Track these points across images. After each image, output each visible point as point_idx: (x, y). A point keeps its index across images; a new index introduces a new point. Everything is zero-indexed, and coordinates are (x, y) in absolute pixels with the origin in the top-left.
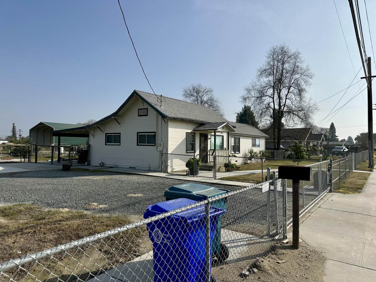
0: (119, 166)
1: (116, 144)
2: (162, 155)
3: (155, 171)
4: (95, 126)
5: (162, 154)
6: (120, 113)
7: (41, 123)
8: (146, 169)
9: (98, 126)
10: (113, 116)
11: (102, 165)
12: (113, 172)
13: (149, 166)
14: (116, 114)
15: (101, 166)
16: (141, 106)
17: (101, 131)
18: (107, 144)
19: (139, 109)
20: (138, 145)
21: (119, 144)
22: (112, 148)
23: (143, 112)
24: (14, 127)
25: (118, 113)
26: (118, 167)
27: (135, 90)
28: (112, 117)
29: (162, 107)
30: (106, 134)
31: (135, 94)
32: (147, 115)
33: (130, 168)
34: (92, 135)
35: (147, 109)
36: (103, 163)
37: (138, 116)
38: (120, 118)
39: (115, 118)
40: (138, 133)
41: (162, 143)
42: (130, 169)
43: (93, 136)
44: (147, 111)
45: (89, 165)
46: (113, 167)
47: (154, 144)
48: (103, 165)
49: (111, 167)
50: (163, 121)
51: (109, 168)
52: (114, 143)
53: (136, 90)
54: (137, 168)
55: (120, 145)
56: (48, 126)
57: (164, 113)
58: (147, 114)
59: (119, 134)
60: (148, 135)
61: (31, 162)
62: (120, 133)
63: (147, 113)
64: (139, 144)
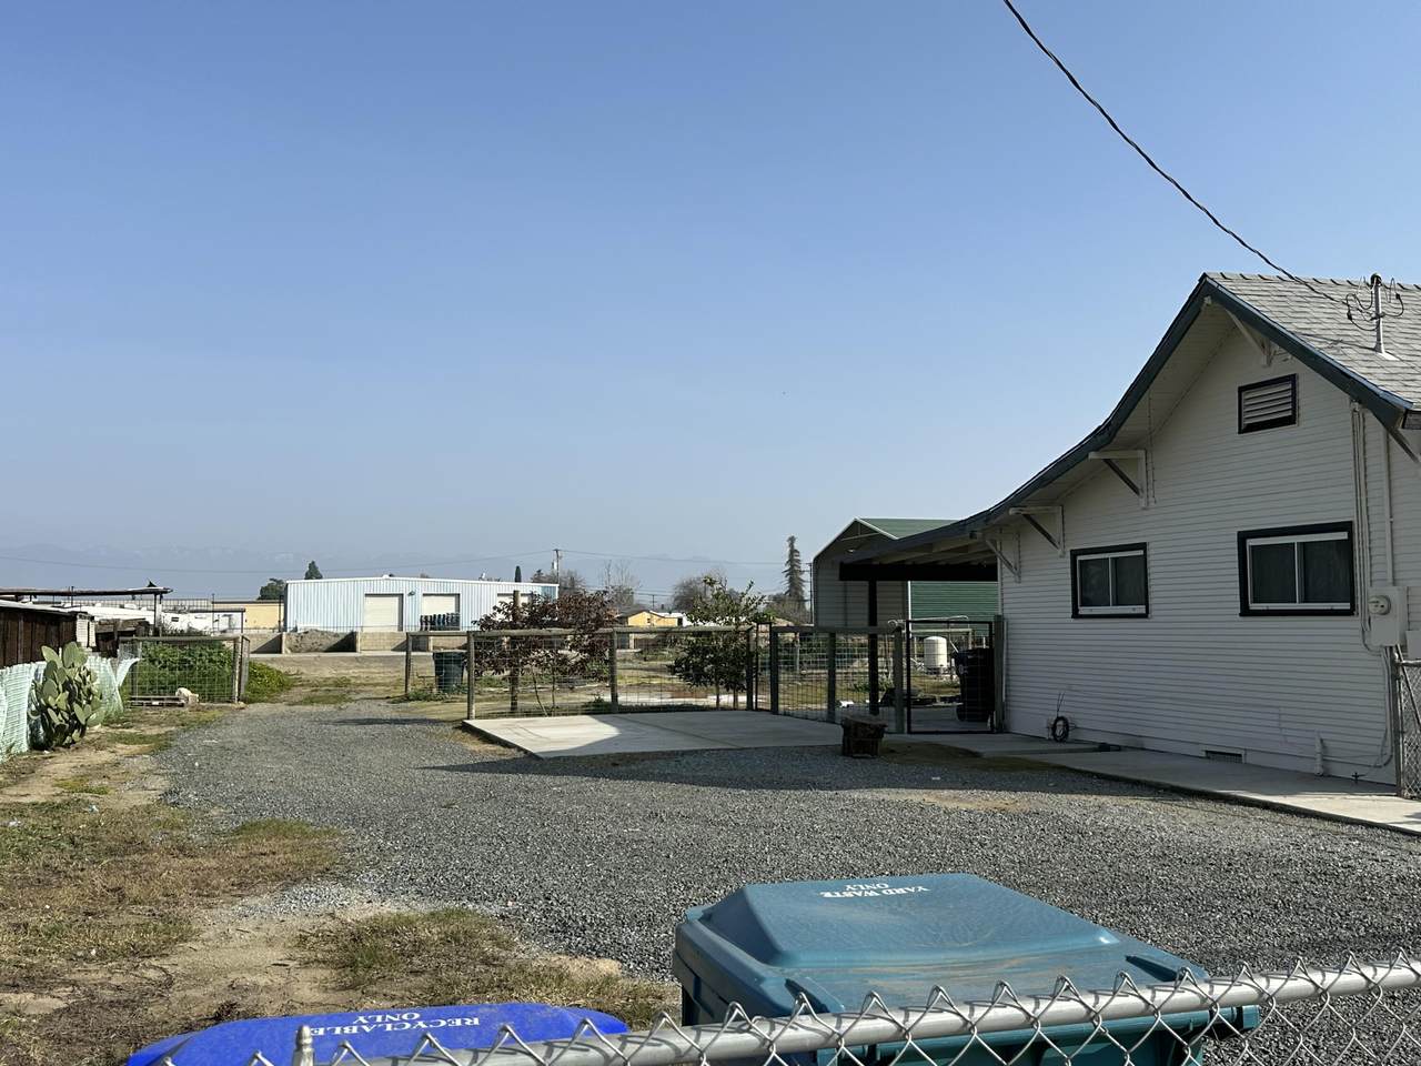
0: (1148, 744)
1: (1128, 610)
2: (1395, 678)
3: (1357, 785)
4: (1012, 511)
5: (1395, 666)
6: (1132, 425)
7: (856, 523)
8: (1304, 766)
9: (1031, 510)
10: (1097, 450)
11: (1059, 732)
12: (1091, 774)
13: (1318, 748)
14: (1112, 436)
15: (1056, 739)
16: (1257, 365)
17: (1049, 537)
18: (1083, 610)
19: (1242, 390)
20: (1246, 612)
21: (1141, 609)
22: (1108, 634)
23: (1267, 405)
24: (793, 552)
25: (1123, 428)
26: (1143, 749)
27: (1205, 275)
28: (1092, 455)
29: (1384, 355)
30: (1074, 554)
31: (1208, 300)
32: (1290, 421)
33: (1211, 755)
34: (1009, 565)
35: (1292, 379)
36: (1066, 725)
37: (1240, 433)
38: (1141, 453)
39: (1107, 461)
40: (1243, 537)
41: (1395, 594)
42: (1207, 763)
43: (1017, 570)
44: (1294, 396)
45: (1001, 728)
46: (1119, 748)
47: (1347, 606)
48: (1066, 734)
49: (1104, 748)
50: (1396, 443)
51: (1095, 750)
52: (1117, 603)
53: (1214, 272)
54: (1250, 759)
55: (1145, 616)
56: (882, 535)
57: (1390, 387)
58: (1294, 410)
59: (1141, 553)
60: (1303, 545)
61: (757, 710)
62: (1143, 546)
63: (1294, 402)
64: (1254, 606)
